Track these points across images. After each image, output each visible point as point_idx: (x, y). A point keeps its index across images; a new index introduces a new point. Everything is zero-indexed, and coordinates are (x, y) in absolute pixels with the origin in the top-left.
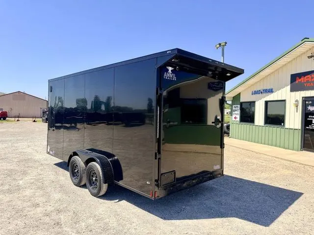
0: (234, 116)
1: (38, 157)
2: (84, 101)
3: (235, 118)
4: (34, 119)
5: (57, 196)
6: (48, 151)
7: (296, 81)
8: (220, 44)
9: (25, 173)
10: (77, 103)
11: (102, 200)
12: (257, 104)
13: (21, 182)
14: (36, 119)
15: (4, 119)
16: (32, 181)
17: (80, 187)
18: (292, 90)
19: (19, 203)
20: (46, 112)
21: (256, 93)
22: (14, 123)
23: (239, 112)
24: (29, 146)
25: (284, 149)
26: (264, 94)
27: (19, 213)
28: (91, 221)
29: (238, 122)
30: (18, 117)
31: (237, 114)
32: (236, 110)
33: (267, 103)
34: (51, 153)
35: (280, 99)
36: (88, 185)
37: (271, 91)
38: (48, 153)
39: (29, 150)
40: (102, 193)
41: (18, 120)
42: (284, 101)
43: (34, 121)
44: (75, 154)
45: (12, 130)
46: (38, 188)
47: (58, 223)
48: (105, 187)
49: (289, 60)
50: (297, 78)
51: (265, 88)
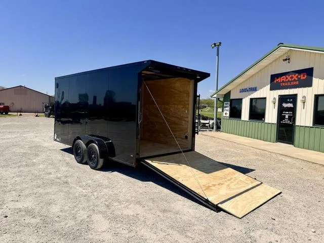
0: (225, 112)
1: (46, 144)
2: (86, 96)
3: (226, 114)
4: (37, 114)
5: (64, 169)
6: (55, 138)
7: (274, 80)
8: (215, 44)
9: (37, 155)
10: (80, 99)
11: (99, 172)
12: (244, 101)
13: (34, 160)
14: (39, 114)
15: (6, 114)
16: (44, 160)
17: (82, 164)
18: (271, 89)
19: (36, 172)
20: (49, 106)
21: (243, 91)
22: (17, 117)
23: (228, 109)
24: (36, 137)
25: (264, 141)
26: (250, 92)
27: (37, 177)
28: (90, 182)
29: (228, 118)
30: (20, 112)
31: (227, 110)
32: (226, 107)
33: (251, 100)
34: (58, 139)
35: (261, 97)
36: (89, 161)
37: (255, 89)
38: (55, 140)
39: (37, 140)
40: (99, 166)
41: (20, 115)
42: (265, 98)
43: (37, 116)
44: (79, 138)
45: (18, 124)
46: (50, 164)
47: (66, 183)
48: (101, 161)
49: (270, 62)
50: (276, 78)
51: (250, 87)
